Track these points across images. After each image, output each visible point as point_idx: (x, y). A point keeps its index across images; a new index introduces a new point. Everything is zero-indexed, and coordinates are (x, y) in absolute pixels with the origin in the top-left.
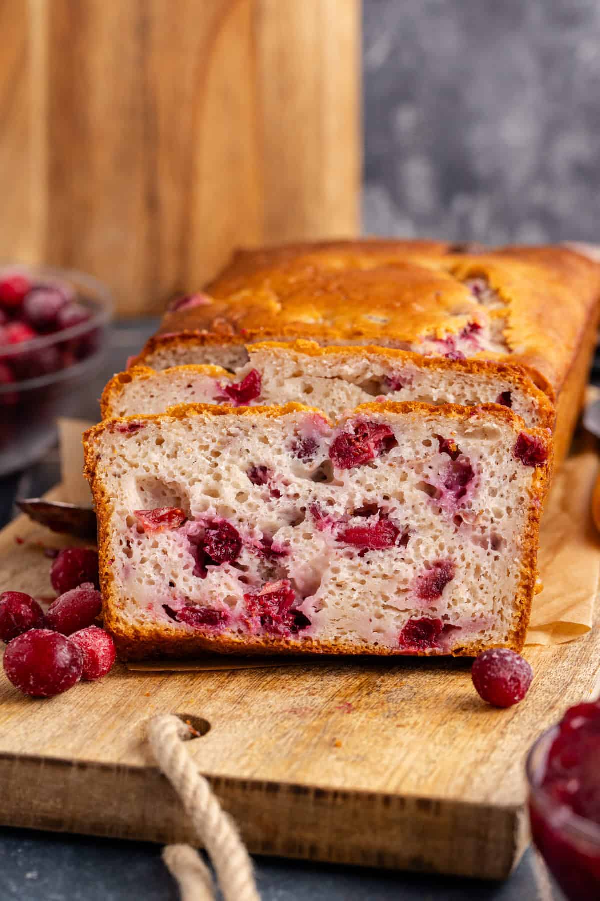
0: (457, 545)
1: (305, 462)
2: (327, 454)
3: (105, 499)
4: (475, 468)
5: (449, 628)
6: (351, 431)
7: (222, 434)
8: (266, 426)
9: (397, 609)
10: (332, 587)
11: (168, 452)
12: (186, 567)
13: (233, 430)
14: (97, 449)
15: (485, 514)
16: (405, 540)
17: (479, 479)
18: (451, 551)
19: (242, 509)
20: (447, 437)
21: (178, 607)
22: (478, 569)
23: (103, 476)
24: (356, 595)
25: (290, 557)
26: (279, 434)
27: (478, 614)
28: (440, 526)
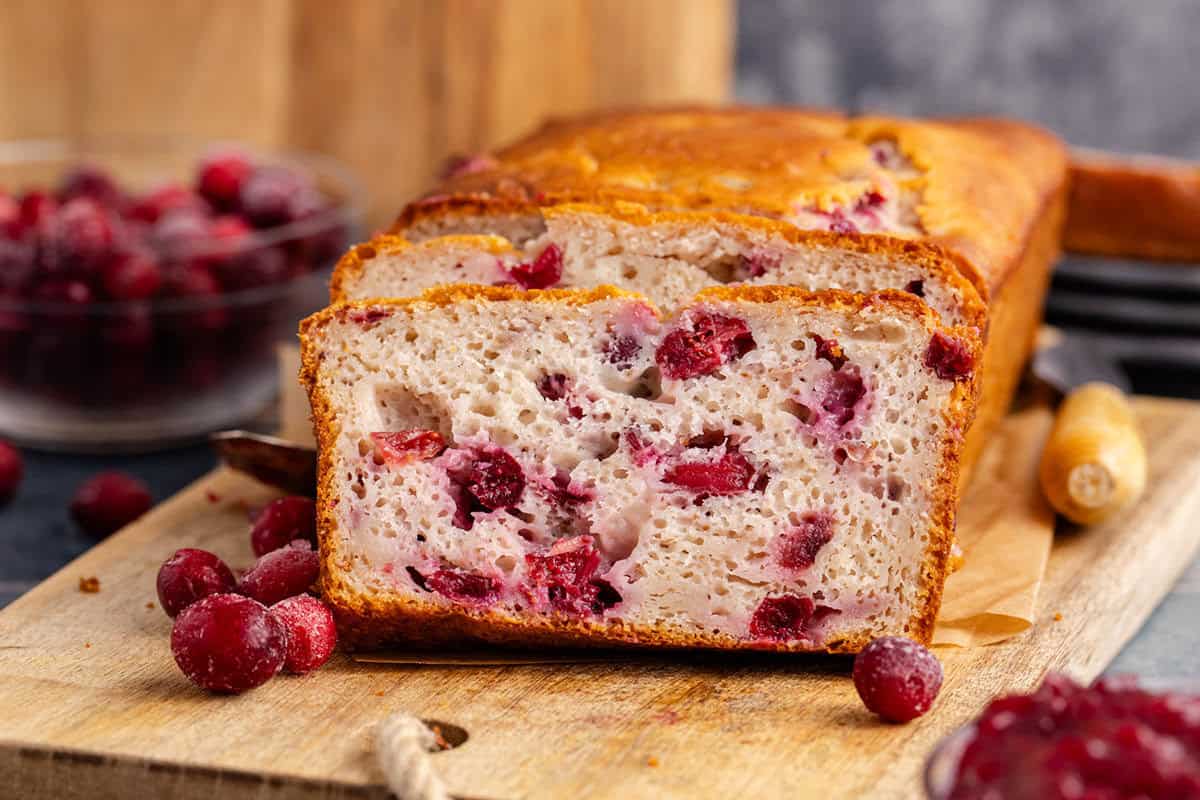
0: (839, 492)
1: (620, 369)
2: (653, 358)
3: (329, 415)
4: (867, 382)
5: (824, 612)
6: (689, 327)
7: (501, 328)
8: (566, 318)
9: (750, 583)
10: (655, 548)
11: (422, 351)
12: (443, 514)
13: (518, 322)
14: (320, 345)
15: (880, 447)
16: (762, 483)
17: (873, 397)
18: (829, 500)
19: (526, 434)
20: (827, 337)
21: (428, 570)
22: (867, 527)
23: (327, 382)
24: (688, 560)
25: (594, 503)
26: (584, 328)
27: (866, 593)
28: (814, 464)
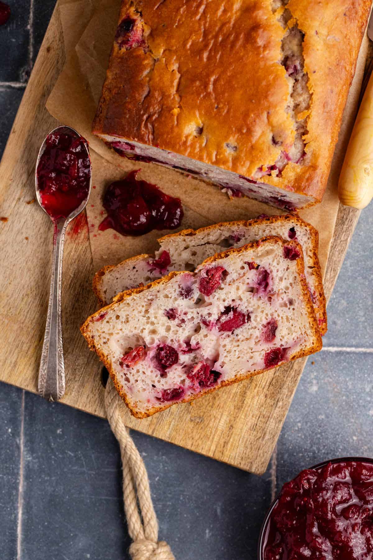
0: (274, 311)
1: (190, 299)
2: (199, 292)
3: (105, 358)
4: (268, 271)
5: (285, 350)
6: (205, 275)
7: (145, 302)
8: (164, 289)
9: (258, 351)
10: (225, 354)
11: (123, 321)
12: (156, 376)
13: (150, 298)
14: (90, 334)
15: (281, 291)
16: (249, 318)
17: (272, 276)
18: (272, 315)
19: (171, 336)
20: (251, 261)
21: (160, 396)
22: (287, 319)
23: (99, 346)
24: (237, 353)
25: (201, 349)
26: (172, 290)
27: (296, 338)
28: (262, 306)
